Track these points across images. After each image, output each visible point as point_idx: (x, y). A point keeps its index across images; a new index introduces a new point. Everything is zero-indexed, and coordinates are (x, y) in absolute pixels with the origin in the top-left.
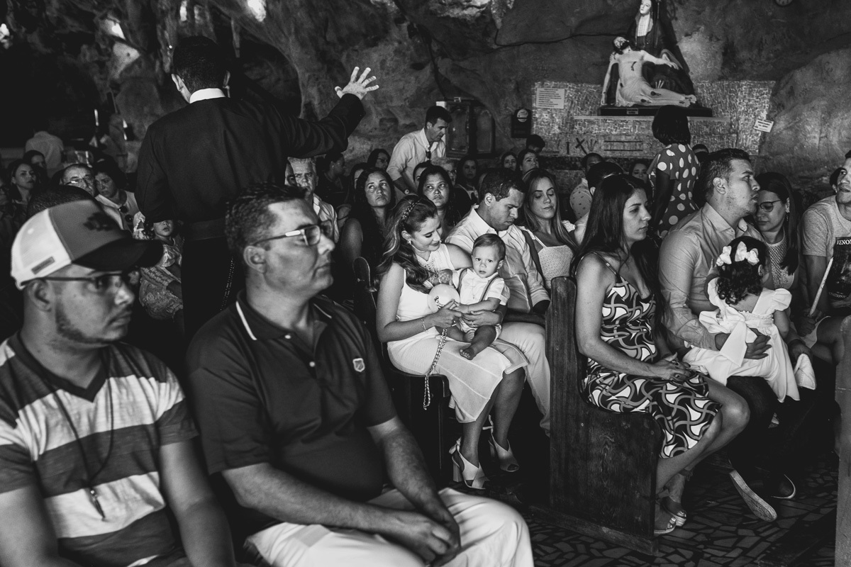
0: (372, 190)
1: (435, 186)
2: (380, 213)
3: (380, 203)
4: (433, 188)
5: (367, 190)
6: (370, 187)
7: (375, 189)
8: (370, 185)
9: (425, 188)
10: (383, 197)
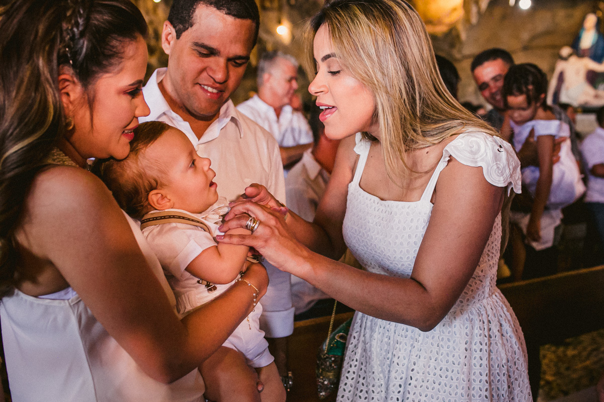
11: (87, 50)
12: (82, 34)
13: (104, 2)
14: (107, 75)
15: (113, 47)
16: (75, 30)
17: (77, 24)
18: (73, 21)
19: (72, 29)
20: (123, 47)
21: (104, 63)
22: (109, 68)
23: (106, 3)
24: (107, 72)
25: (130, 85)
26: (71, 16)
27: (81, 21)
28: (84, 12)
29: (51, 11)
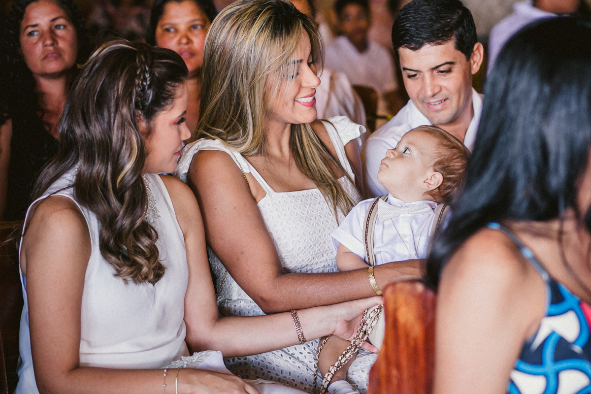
0: (35, 38)
1: (182, 27)
2: (54, 89)
3: (53, 66)
4: (177, 31)
5: (24, 38)
6: (31, 34)
7: (42, 36)
8: (30, 30)
9: (159, 30)
10: (58, 54)
11: (152, 97)
12: (149, 87)
13: (161, 61)
14: (164, 112)
15: (169, 91)
16: (145, 83)
17: (145, 79)
18: (142, 77)
19: (142, 84)
20: (175, 90)
21: (162, 103)
22: (165, 107)
23: (164, 61)
24: (163, 110)
25: (179, 117)
26: (140, 73)
27: (147, 76)
28: (149, 70)
29: (126, 70)
